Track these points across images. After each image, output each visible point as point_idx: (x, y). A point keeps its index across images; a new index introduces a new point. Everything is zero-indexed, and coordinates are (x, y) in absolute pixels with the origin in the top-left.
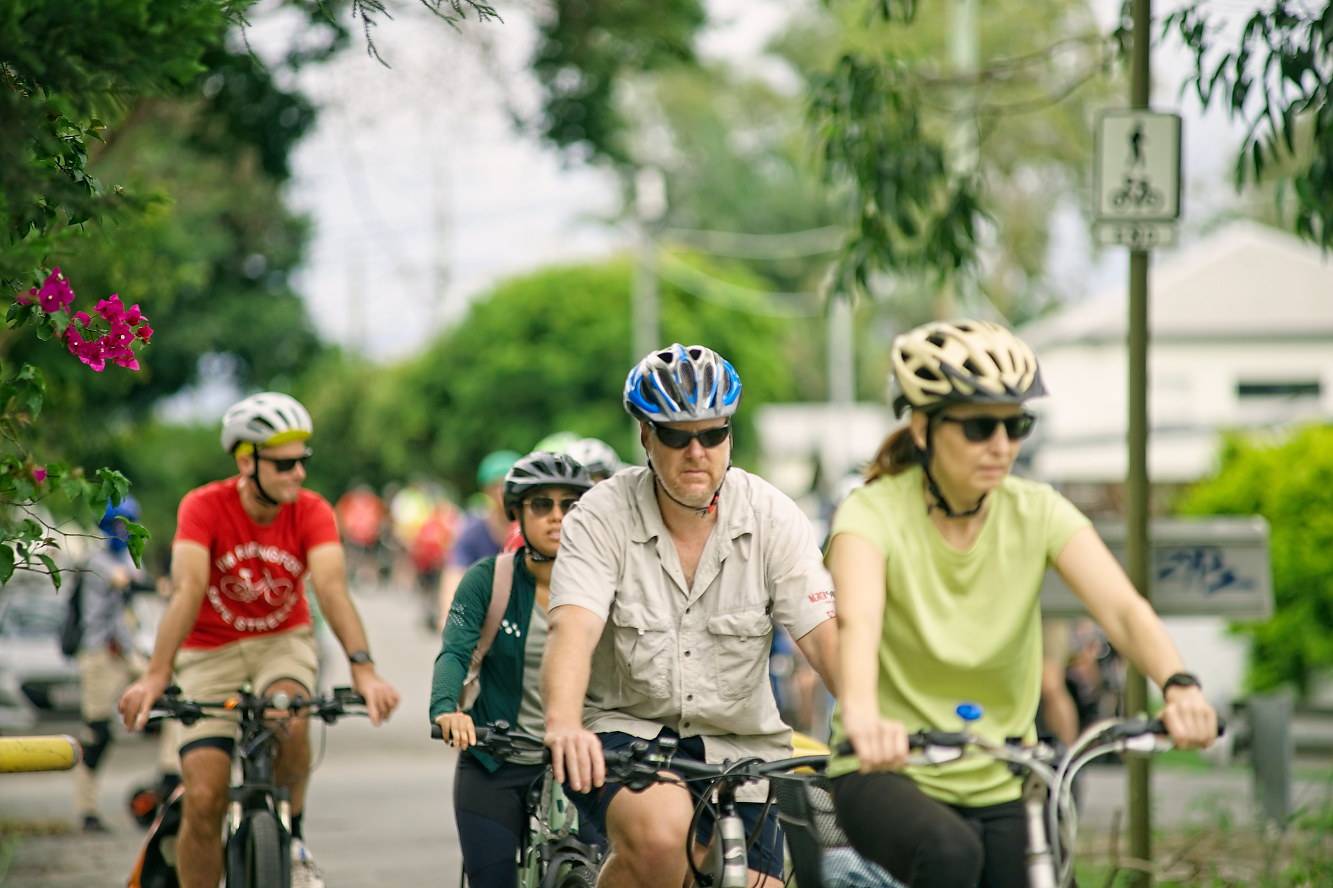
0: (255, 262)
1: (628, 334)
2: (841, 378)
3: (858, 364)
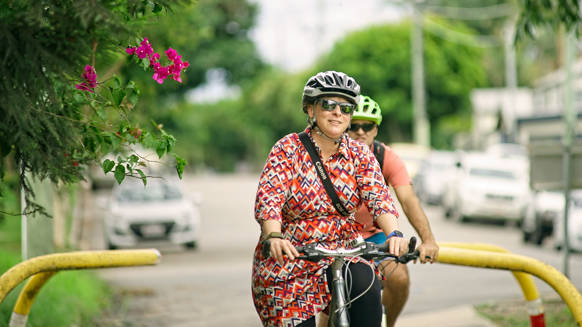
0: (232, 26)
1: (409, 58)
2: (511, 76)
3: (519, 69)
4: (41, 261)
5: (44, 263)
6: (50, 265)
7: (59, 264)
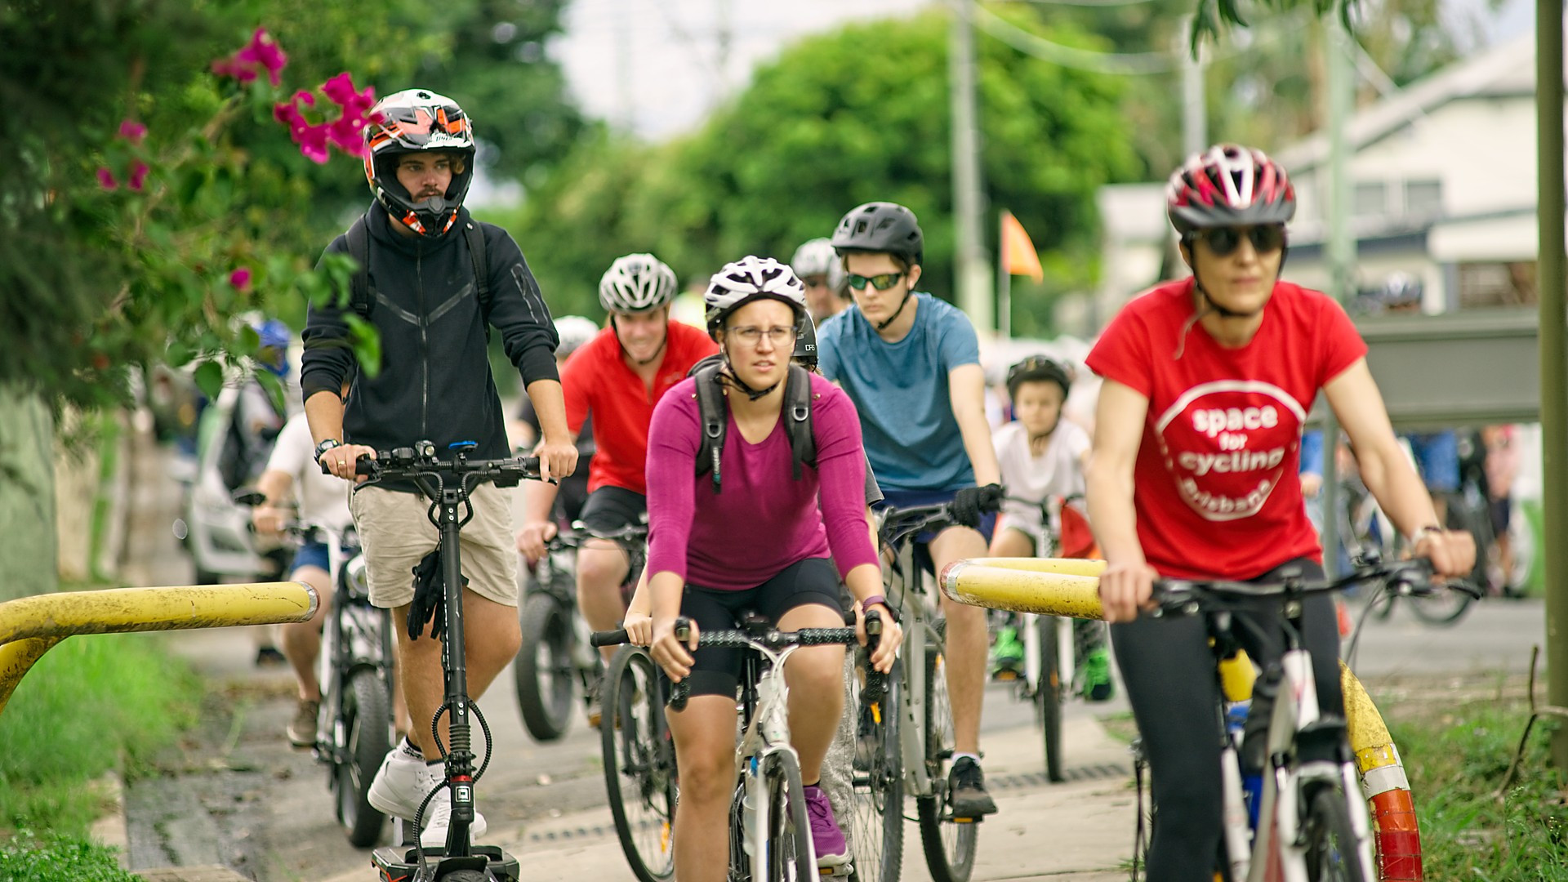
1: (946, 102)
4: (17, 610)
5: (25, 615)
6: (41, 619)
7: (63, 617)
